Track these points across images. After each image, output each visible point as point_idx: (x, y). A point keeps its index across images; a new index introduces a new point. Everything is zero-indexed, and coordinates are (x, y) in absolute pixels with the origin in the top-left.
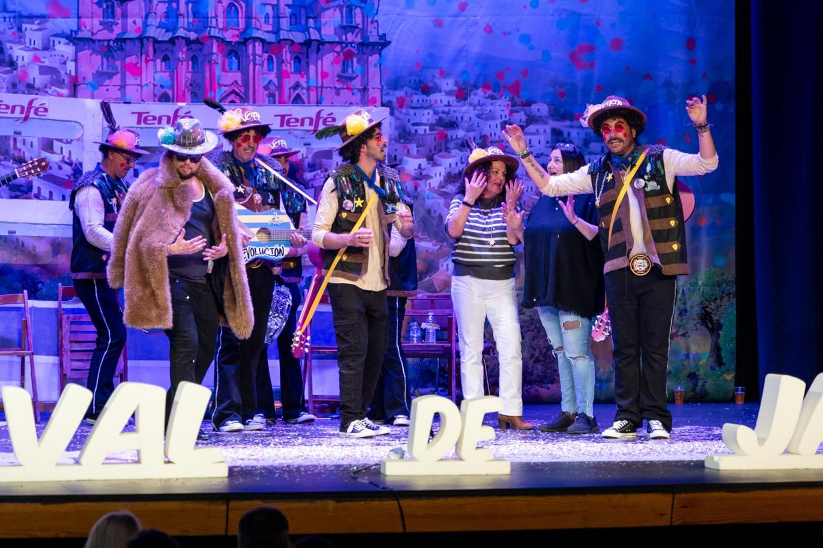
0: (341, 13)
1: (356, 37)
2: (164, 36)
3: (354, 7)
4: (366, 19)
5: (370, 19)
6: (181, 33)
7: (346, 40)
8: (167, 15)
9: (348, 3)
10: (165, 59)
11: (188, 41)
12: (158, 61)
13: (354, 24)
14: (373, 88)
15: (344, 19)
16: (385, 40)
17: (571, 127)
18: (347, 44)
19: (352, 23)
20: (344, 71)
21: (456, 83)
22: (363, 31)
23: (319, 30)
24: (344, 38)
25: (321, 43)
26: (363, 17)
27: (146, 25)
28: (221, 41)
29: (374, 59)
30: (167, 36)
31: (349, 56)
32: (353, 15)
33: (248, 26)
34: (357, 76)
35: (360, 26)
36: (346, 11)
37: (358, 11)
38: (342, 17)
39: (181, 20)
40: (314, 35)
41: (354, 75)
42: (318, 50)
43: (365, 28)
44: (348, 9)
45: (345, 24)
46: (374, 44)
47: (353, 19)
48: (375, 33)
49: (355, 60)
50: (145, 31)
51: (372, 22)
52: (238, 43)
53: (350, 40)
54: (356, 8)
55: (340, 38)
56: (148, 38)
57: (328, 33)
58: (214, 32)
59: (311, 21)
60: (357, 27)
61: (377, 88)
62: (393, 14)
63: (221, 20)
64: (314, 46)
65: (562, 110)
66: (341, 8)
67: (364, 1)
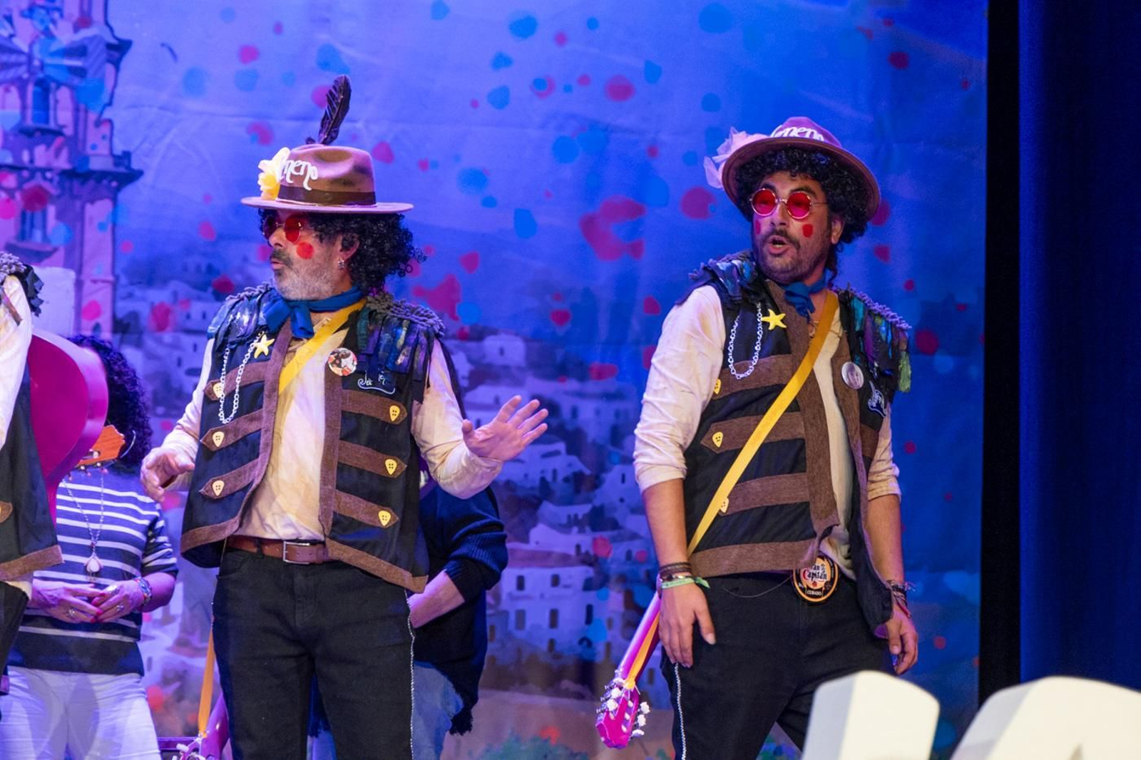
0: (23, 96)
1: (57, 154)
3: (53, 85)
4: (82, 114)
5: (92, 116)
7: (32, 161)
9: (41, 75)
13: (52, 125)
14: (95, 281)
15: (29, 113)
16: (128, 167)
17: (581, 395)
18: (34, 171)
19: (47, 121)
20: (23, 235)
22: (75, 144)
24: (26, 157)
26: (77, 110)
29: (98, 211)
31: (36, 199)
32: (52, 102)
34: (55, 250)
35: (69, 131)
36: (35, 94)
37: (64, 95)
38: (24, 108)
41: (48, 249)
43: (81, 136)
44: (39, 89)
45: (30, 123)
46: (103, 175)
47: (51, 113)
48: (103, 149)
49: (52, 210)
51: (98, 123)
53: (40, 161)
54: (58, 88)
55: (17, 156)
60: (58, 133)
61: (104, 281)
62: (150, 106)
65: (559, 354)
66: (21, 85)
67: (80, 72)
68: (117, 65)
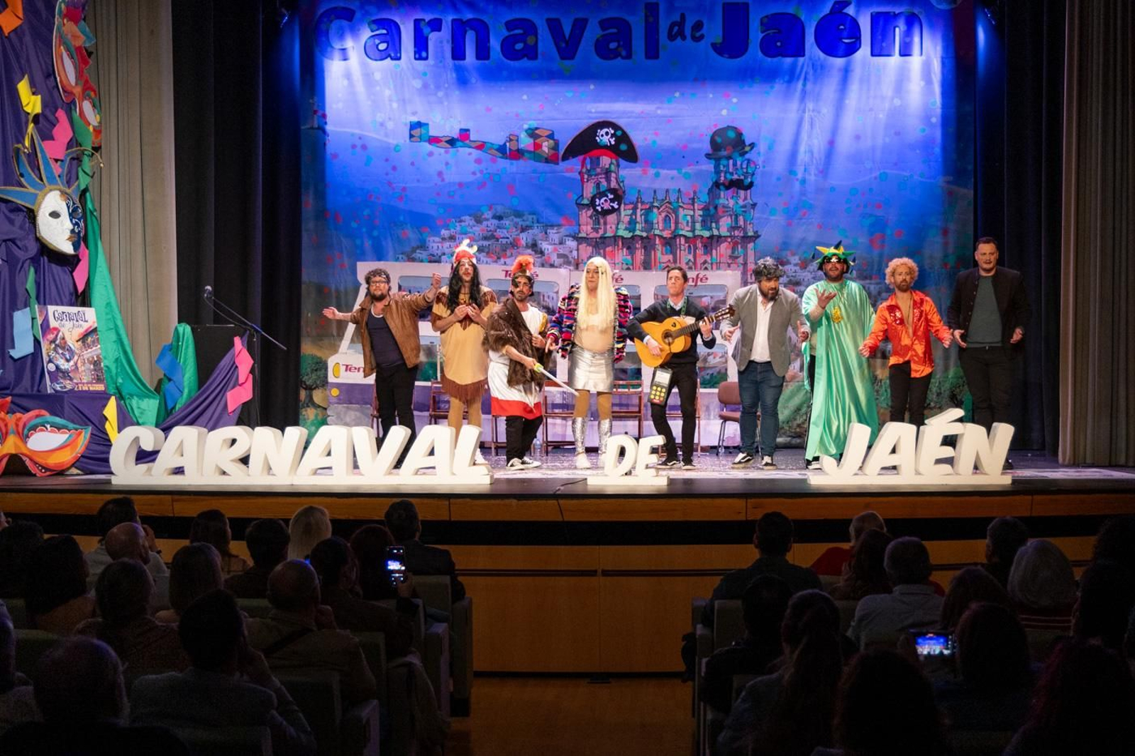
0: (731, 219)
1: (740, 232)
2: (627, 235)
3: (739, 215)
4: (746, 222)
5: (748, 222)
6: (638, 233)
8: (630, 223)
9: (736, 213)
10: (629, 248)
11: (642, 238)
12: (625, 249)
15: (733, 222)
16: (758, 234)
17: (870, 284)
18: (735, 237)
19: (737, 224)
20: (733, 253)
21: (800, 259)
22: (745, 230)
23: (718, 230)
24: (733, 233)
25: (720, 237)
26: (744, 221)
27: (617, 228)
28: (660, 237)
29: (751, 246)
30: (630, 235)
31: (736, 244)
32: (738, 219)
33: (676, 228)
34: (741, 256)
35: (743, 226)
36: (734, 218)
37: (741, 217)
39: (637, 225)
40: (716, 232)
41: (739, 255)
42: (718, 241)
45: (733, 225)
46: (751, 237)
47: (738, 222)
48: (751, 230)
49: (739, 246)
50: (616, 232)
51: (750, 224)
52: (670, 238)
53: (736, 235)
55: (731, 234)
56: (619, 236)
57: (724, 232)
58: (657, 232)
59: (714, 225)
60: (740, 227)
62: (762, 219)
63: (661, 225)
64: (715, 239)
65: (865, 274)
66: (731, 216)
67: (745, 212)
68: (754, 209)
